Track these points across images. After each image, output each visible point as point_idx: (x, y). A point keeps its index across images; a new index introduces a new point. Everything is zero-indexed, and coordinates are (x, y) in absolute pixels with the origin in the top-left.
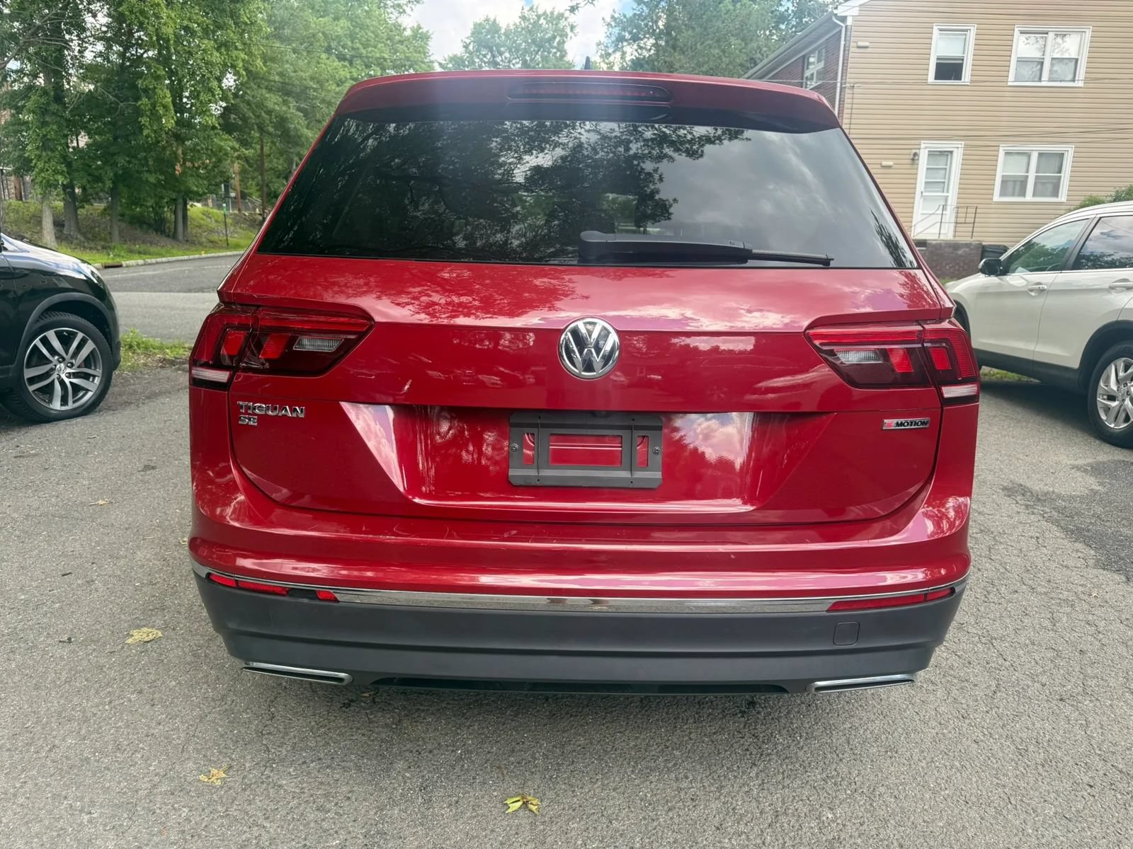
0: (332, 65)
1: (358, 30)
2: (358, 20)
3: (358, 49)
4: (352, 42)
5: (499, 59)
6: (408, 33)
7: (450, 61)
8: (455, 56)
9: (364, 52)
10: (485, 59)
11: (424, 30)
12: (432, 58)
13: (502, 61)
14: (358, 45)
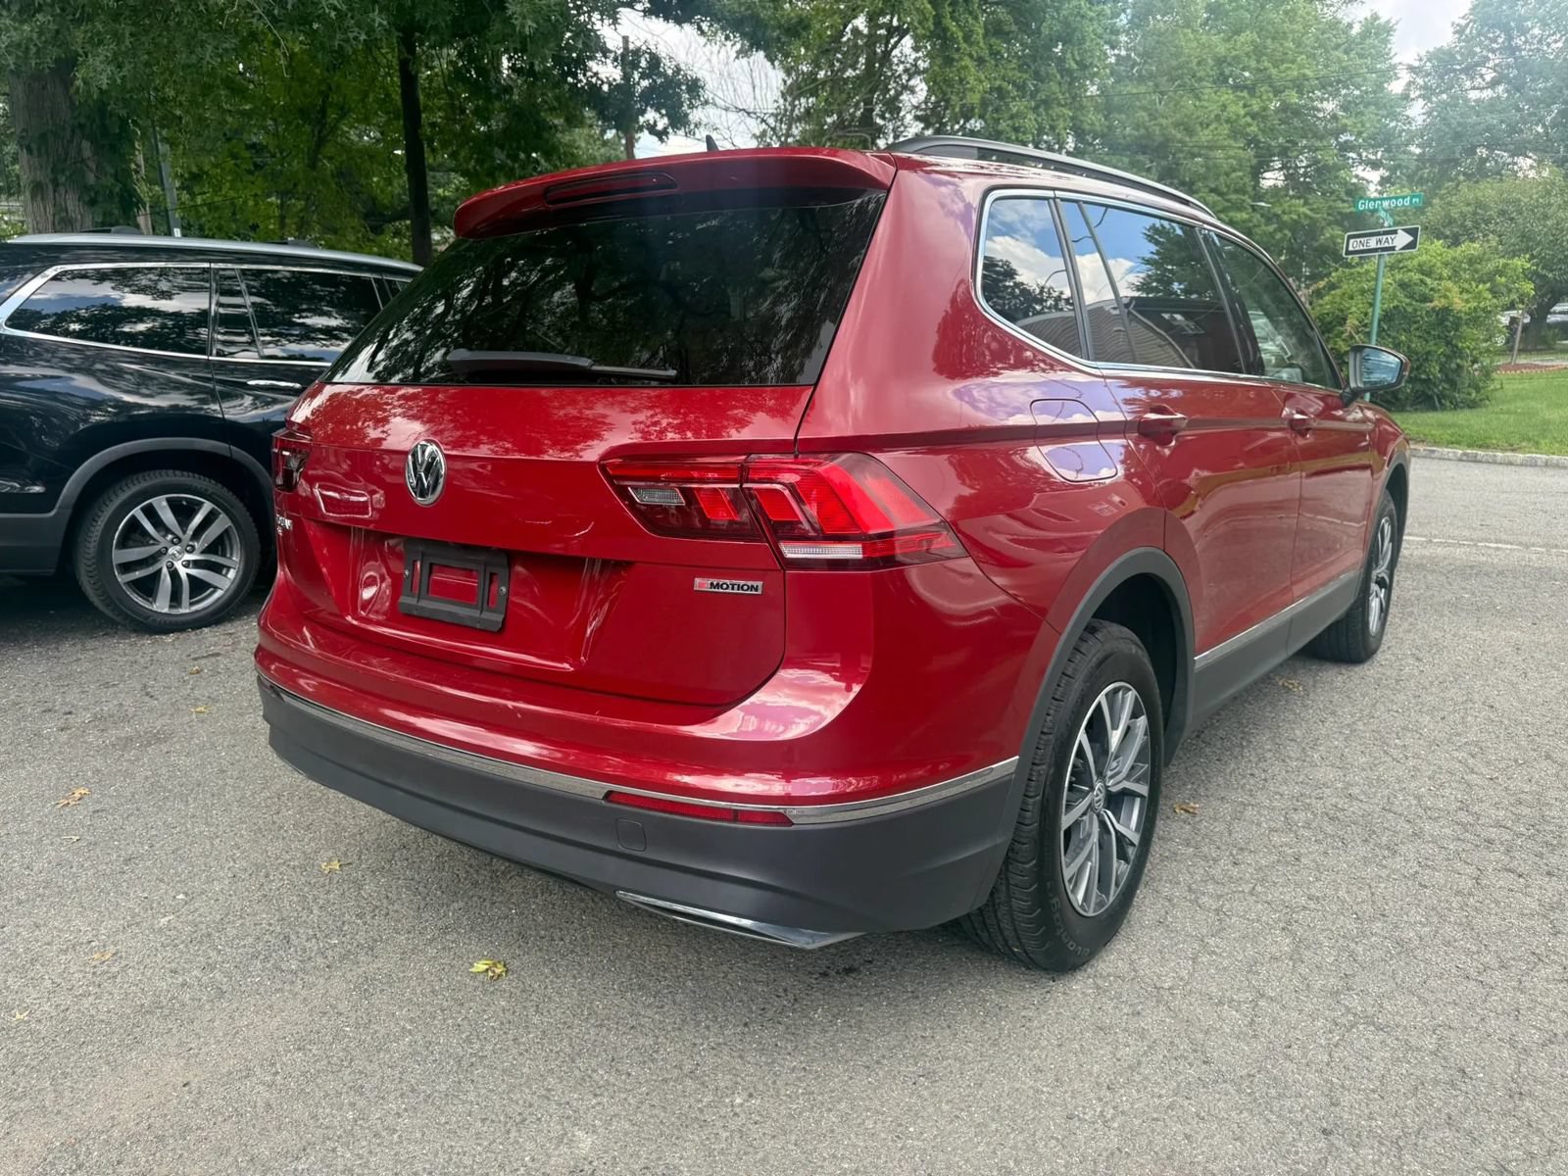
0: (1218, 100)
1: (1269, 41)
2: (1270, 27)
3: (1266, 69)
4: (1258, 61)
5: (1519, 41)
6: (1356, 30)
7: (1429, 60)
8: (1440, 50)
9: (1274, 71)
10: (1495, 46)
11: (1382, 21)
12: (1394, 61)
13: (1525, 42)
14: (1266, 64)
